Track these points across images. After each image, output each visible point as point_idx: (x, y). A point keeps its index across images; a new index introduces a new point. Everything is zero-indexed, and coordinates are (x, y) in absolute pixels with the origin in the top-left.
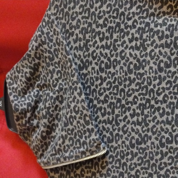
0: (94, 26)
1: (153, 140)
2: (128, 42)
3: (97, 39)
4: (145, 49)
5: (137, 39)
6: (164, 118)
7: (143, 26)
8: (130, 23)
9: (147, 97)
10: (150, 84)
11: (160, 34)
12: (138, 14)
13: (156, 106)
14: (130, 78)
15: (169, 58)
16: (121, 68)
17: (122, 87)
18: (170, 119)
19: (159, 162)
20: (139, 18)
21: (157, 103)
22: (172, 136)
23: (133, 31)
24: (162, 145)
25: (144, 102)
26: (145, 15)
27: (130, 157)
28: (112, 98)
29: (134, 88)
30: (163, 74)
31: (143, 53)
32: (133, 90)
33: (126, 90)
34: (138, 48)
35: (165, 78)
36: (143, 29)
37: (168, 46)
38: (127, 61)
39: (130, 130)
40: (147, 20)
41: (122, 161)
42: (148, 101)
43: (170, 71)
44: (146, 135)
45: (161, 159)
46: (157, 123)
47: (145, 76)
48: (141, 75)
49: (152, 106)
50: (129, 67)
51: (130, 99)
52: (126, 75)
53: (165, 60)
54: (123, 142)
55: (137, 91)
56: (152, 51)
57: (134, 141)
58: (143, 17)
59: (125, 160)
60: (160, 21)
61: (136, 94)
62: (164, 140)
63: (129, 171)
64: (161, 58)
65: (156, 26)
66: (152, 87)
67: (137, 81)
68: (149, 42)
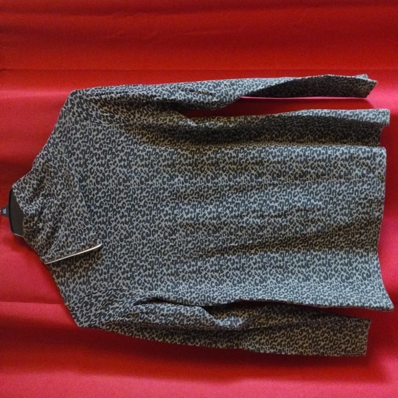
0: (92, 149)
1: (137, 235)
2: (118, 162)
3: (94, 158)
4: (131, 168)
5: (124, 160)
6: (145, 218)
7: (129, 150)
8: (120, 148)
9: (132, 203)
10: (134, 193)
11: (141, 158)
12: (125, 142)
13: (139, 209)
14: (119, 189)
15: (148, 175)
16: (113, 181)
17: (114, 195)
18: (149, 219)
19: (141, 251)
20: (126, 145)
21: (139, 207)
22: (150, 231)
23: (122, 154)
24: (143, 238)
25: (130, 206)
26: (130, 143)
27: (119, 248)
28: (106, 204)
29: (123, 196)
30: (144, 186)
31: (130, 170)
32: (122, 198)
33: (117, 198)
34: (125, 167)
35: (145, 189)
36: (129, 153)
37: (147, 166)
38: (117, 176)
39: (119, 228)
40: (132, 147)
41: (114, 253)
42: (133, 206)
43: (148, 184)
44: (132, 231)
45: (142, 249)
46: (140, 222)
47: (131, 188)
48: (128, 187)
49: (136, 210)
50: (119, 180)
51: (120, 205)
52: (117, 186)
53: (145, 176)
54: (115, 238)
55: (125, 198)
56: (136, 169)
57: (123, 237)
58: (129, 145)
59: (116, 252)
60: (141, 148)
61: (125, 200)
62: (144, 234)
63: (119, 259)
64: (142, 174)
65: (138, 151)
66: (136, 195)
67: (125, 191)
68: (134, 163)
